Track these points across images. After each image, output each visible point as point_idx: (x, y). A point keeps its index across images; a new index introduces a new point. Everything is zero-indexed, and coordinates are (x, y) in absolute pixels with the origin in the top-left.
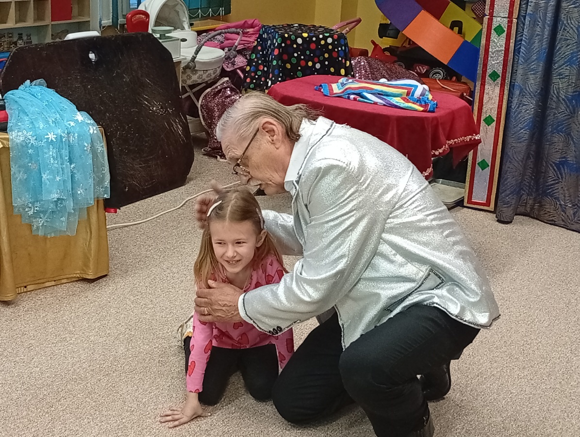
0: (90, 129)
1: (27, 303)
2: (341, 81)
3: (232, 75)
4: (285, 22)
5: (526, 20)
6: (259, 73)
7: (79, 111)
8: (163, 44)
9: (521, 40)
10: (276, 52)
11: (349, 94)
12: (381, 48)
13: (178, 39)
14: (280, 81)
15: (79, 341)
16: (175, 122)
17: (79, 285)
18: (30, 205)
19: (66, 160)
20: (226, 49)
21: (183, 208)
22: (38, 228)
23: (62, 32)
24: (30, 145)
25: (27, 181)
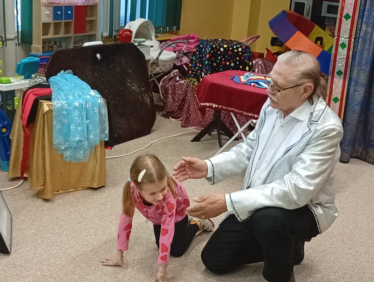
0: (98, 100)
1: (59, 201)
2: (246, 74)
3: (180, 68)
4: (213, 38)
5: (360, 40)
6: (197, 68)
7: (93, 88)
8: (140, 49)
9: (356, 52)
10: (208, 56)
11: (251, 82)
12: (272, 53)
13: (149, 46)
14: (210, 74)
15: (89, 223)
16: (146, 96)
17: (88, 191)
18: (63, 143)
19: (85, 118)
20: (177, 52)
21: (149, 148)
22: (66, 157)
23: (79, 40)
24: (64, 108)
25: (62, 129)
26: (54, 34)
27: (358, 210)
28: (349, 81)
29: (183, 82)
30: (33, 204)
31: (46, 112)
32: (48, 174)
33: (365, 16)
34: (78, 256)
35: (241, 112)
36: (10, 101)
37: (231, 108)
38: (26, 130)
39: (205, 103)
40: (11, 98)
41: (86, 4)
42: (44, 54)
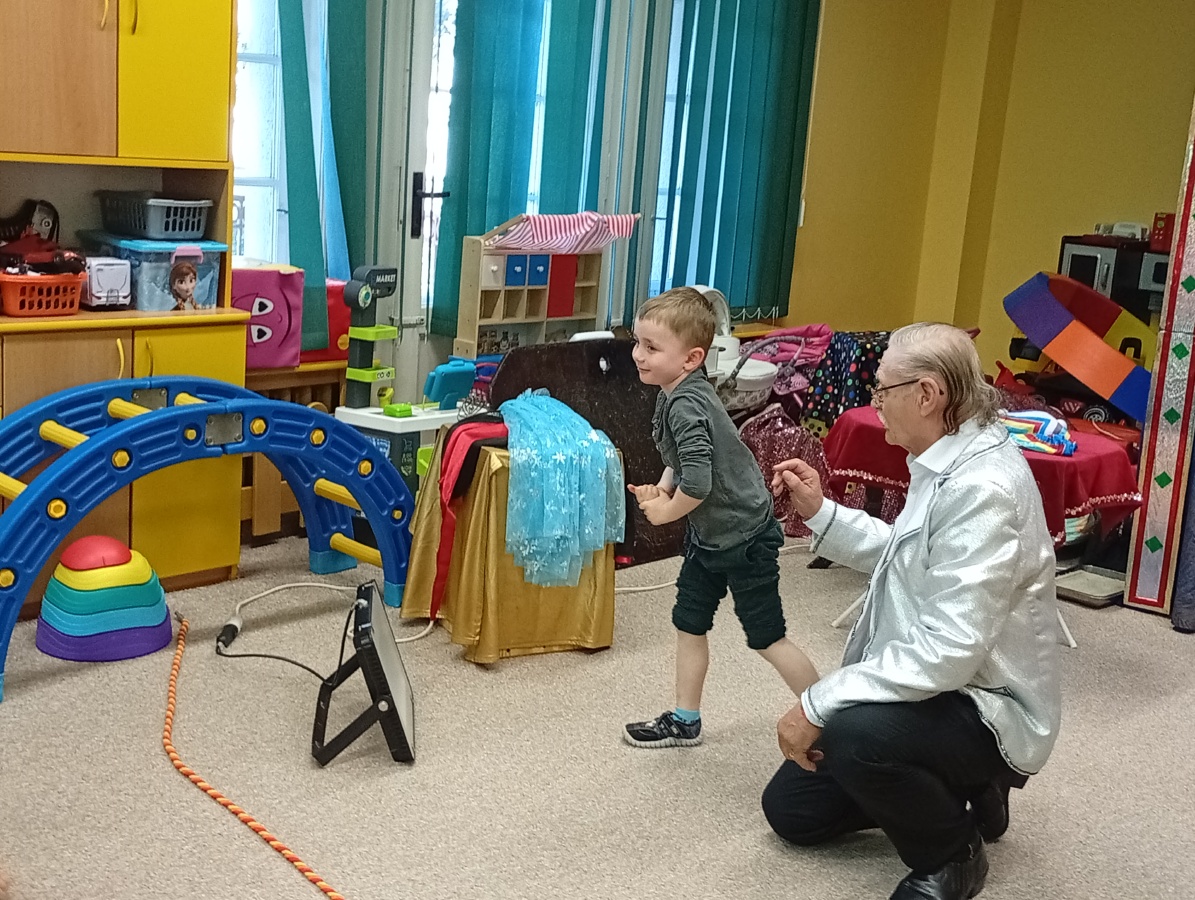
0: (606, 452)
1: (509, 671)
3: (787, 400)
4: (867, 329)
6: (827, 397)
7: (595, 428)
10: (853, 368)
12: (1012, 373)
14: (855, 407)
17: (575, 655)
19: (575, 488)
20: (780, 364)
22: (532, 572)
23: (558, 332)
24: (534, 466)
25: (525, 512)
26: (504, 317)
29: (793, 432)
30: (455, 672)
31: (496, 473)
32: (491, 608)
36: (409, 455)
38: (448, 509)
39: (845, 469)
40: (411, 449)
41: (576, 252)
42: (480, 359)
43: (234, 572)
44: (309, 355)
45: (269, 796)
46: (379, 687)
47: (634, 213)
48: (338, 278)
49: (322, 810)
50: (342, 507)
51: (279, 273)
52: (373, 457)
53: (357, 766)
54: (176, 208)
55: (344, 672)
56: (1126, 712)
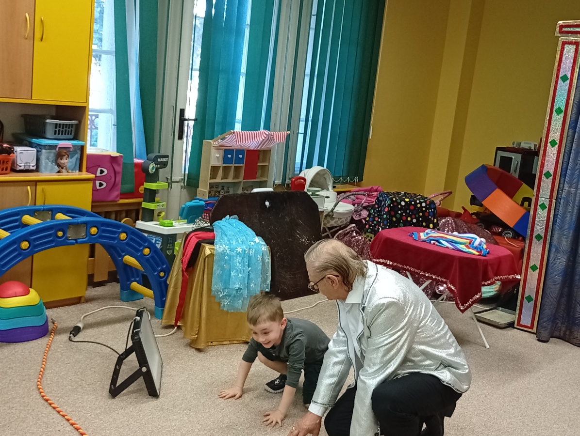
0: (262, 247)
1: (212, 352)
2: (427, 231)
3: (358, 223)
4: (395, 191)
5: (561, 201)
6: (375, 222)
7: (257, 236)
8: (313, 199)
9: (558, 214)
10: (386, 209)
11: (431, 240)
12: (469, 212)
13: (323, 197)
14: (387, 229)
18: (222, 290)
19: (246, 265)
21: (315, 307)
22: (224, 305)
23: (249, 187)
24: (226, 254)
25: (222, 275)
26: (222, 179)
27: (548, 393)
28: (549, 247)
29: (360, 238)
30: (184, 352)
31: (208, 256)
32: (203, 322)
33: (567, 175)
34: (228, 407)
35: (418, 271)
36: (171, 245)
37: (406, 266)
38: (185, 273)
39: (379, 259)
40: (172, 242)
41: (258, 149)
42: (209, 199)
43: (83, 300)
44: (124, 195)
45: (86, 412)
46: (143, 360)
47: (287, 131)
48: (141, 158)
49: (111, 420)
50: (137, 270)
51: (110, 156)
52: (151, 247)
53: (131, 398)
54: (60, 124)
55: (128, 352)
56: (509, 381)
